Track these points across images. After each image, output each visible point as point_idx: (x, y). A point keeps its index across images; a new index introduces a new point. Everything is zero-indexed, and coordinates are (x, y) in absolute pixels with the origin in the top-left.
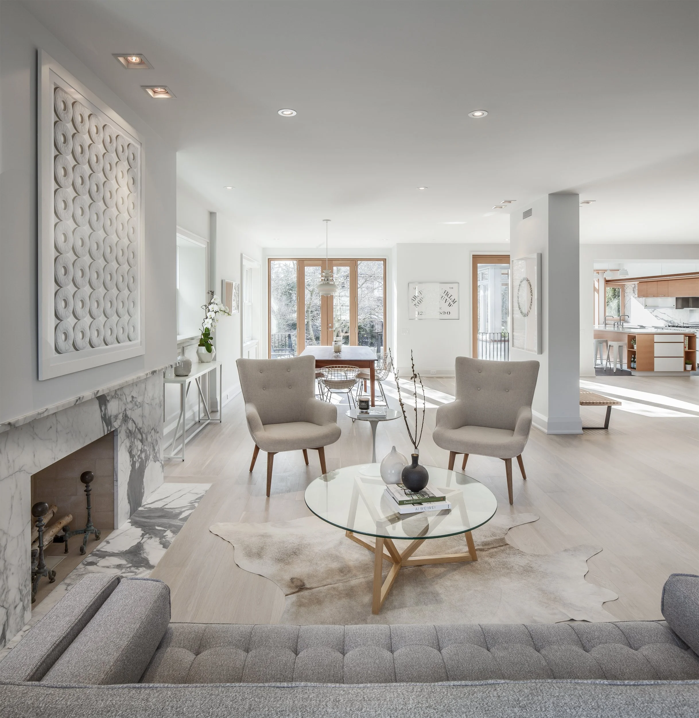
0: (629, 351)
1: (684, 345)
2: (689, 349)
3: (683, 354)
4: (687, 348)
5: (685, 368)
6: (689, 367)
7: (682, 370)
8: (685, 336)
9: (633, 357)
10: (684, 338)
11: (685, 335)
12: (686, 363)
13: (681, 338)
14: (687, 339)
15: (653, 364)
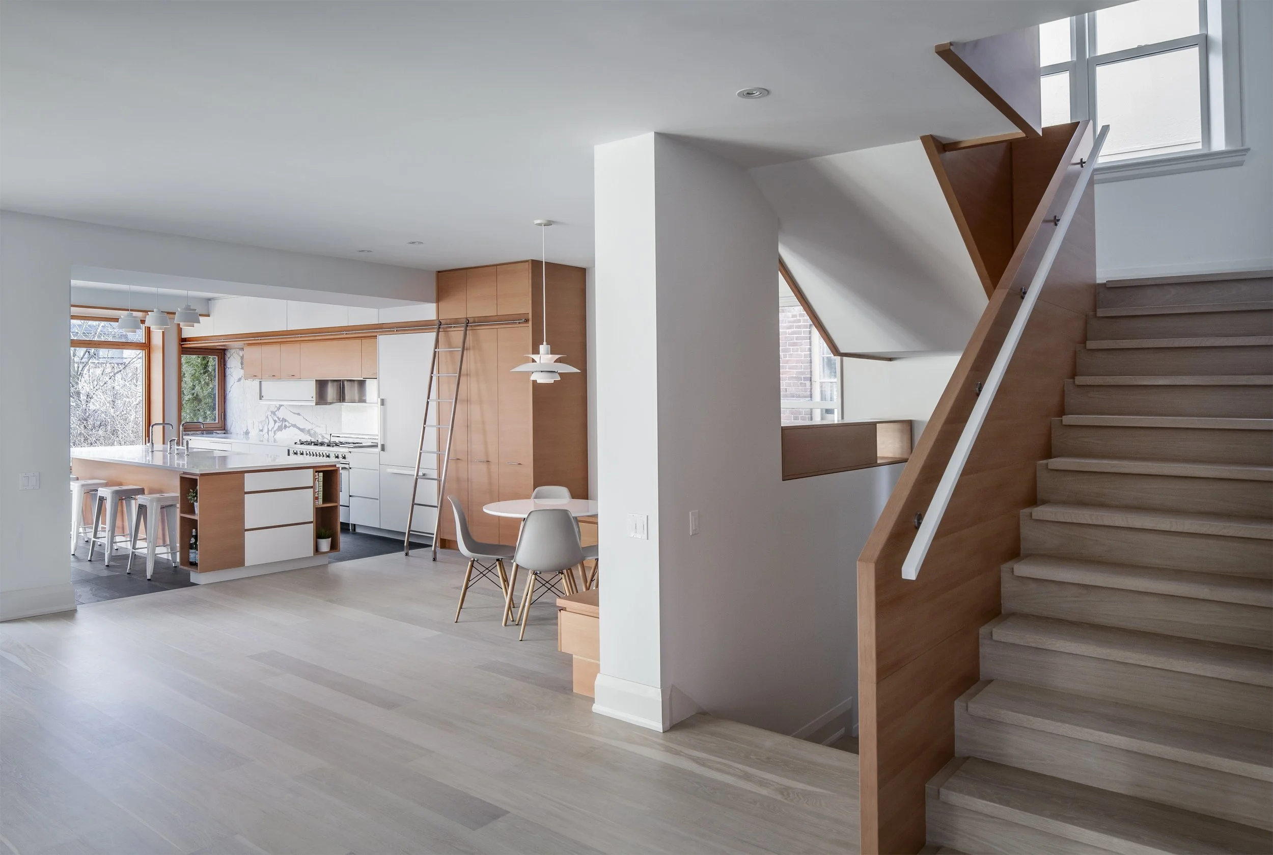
0: (183, 519)
1: (314, 493)
2: (324, 501)
3: (311, 516)
4: (321, 501)
5: (317, 549)
6: (325, 545)
7: (311, 552)
8: (316, 472)
9: (194, 534)
10: (314, 476)
11: (317, 469)
12: (319, 536)
13: (307, 478)
14: (321, 479)
15: (240, 548)
